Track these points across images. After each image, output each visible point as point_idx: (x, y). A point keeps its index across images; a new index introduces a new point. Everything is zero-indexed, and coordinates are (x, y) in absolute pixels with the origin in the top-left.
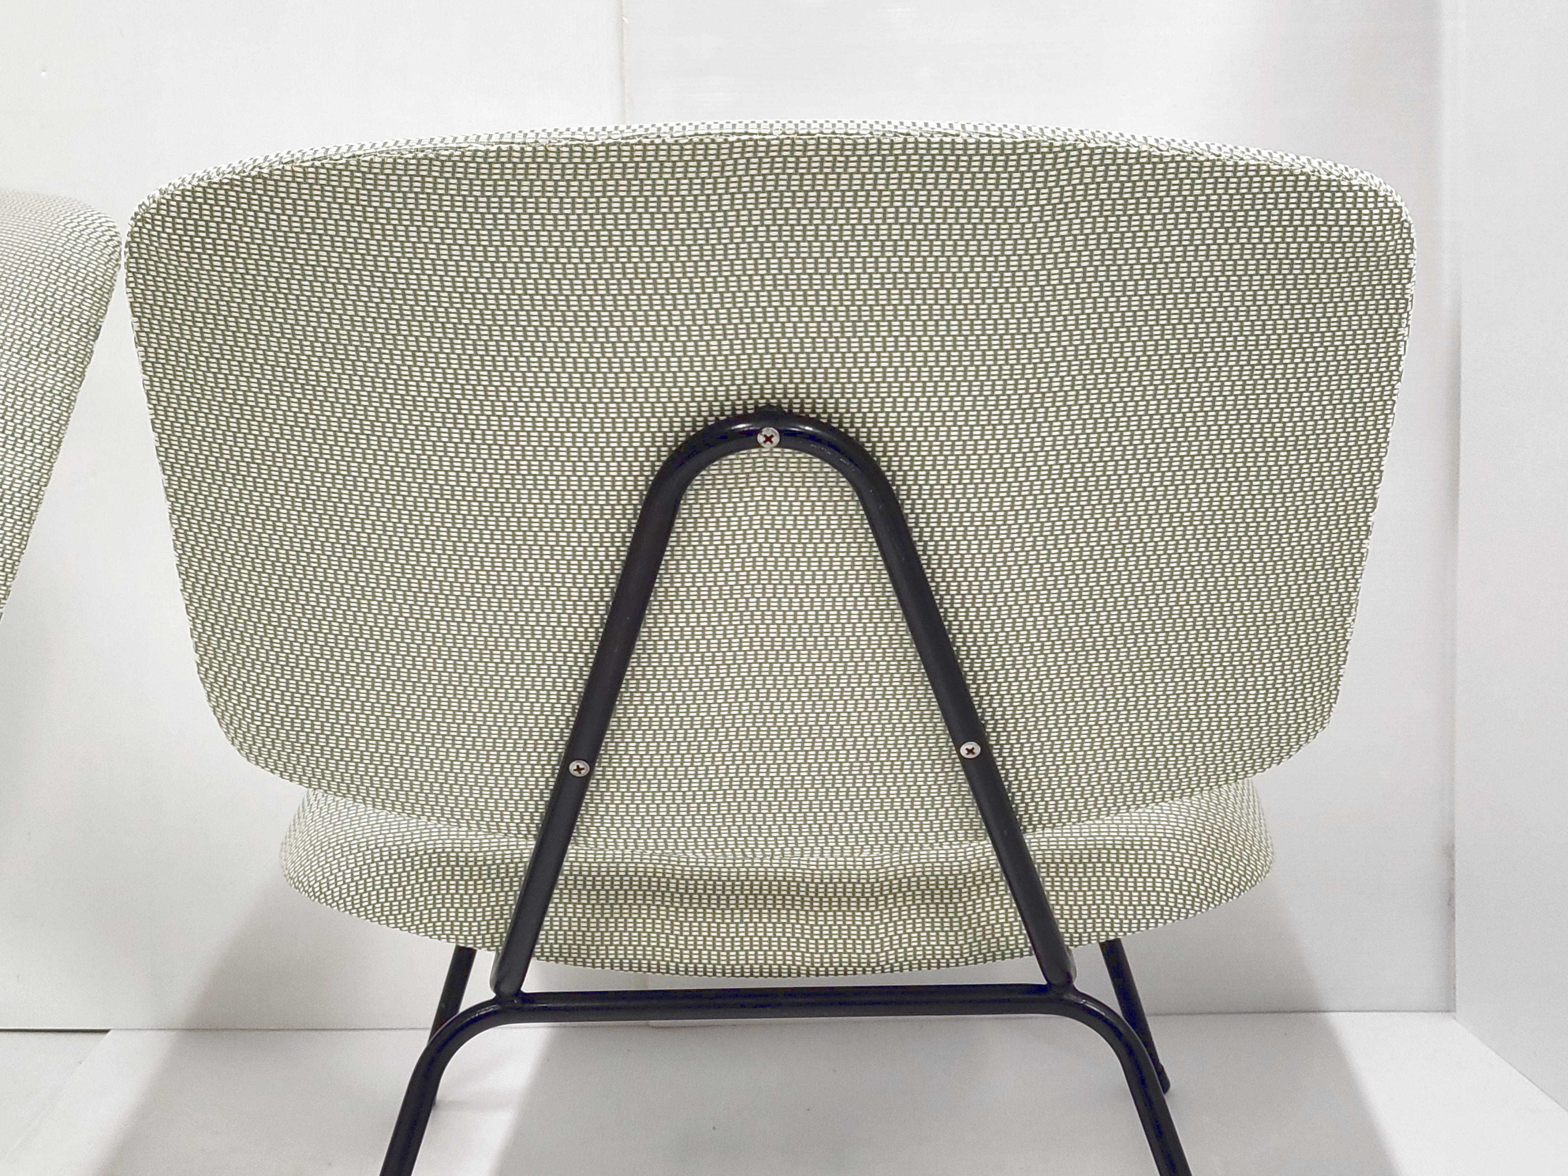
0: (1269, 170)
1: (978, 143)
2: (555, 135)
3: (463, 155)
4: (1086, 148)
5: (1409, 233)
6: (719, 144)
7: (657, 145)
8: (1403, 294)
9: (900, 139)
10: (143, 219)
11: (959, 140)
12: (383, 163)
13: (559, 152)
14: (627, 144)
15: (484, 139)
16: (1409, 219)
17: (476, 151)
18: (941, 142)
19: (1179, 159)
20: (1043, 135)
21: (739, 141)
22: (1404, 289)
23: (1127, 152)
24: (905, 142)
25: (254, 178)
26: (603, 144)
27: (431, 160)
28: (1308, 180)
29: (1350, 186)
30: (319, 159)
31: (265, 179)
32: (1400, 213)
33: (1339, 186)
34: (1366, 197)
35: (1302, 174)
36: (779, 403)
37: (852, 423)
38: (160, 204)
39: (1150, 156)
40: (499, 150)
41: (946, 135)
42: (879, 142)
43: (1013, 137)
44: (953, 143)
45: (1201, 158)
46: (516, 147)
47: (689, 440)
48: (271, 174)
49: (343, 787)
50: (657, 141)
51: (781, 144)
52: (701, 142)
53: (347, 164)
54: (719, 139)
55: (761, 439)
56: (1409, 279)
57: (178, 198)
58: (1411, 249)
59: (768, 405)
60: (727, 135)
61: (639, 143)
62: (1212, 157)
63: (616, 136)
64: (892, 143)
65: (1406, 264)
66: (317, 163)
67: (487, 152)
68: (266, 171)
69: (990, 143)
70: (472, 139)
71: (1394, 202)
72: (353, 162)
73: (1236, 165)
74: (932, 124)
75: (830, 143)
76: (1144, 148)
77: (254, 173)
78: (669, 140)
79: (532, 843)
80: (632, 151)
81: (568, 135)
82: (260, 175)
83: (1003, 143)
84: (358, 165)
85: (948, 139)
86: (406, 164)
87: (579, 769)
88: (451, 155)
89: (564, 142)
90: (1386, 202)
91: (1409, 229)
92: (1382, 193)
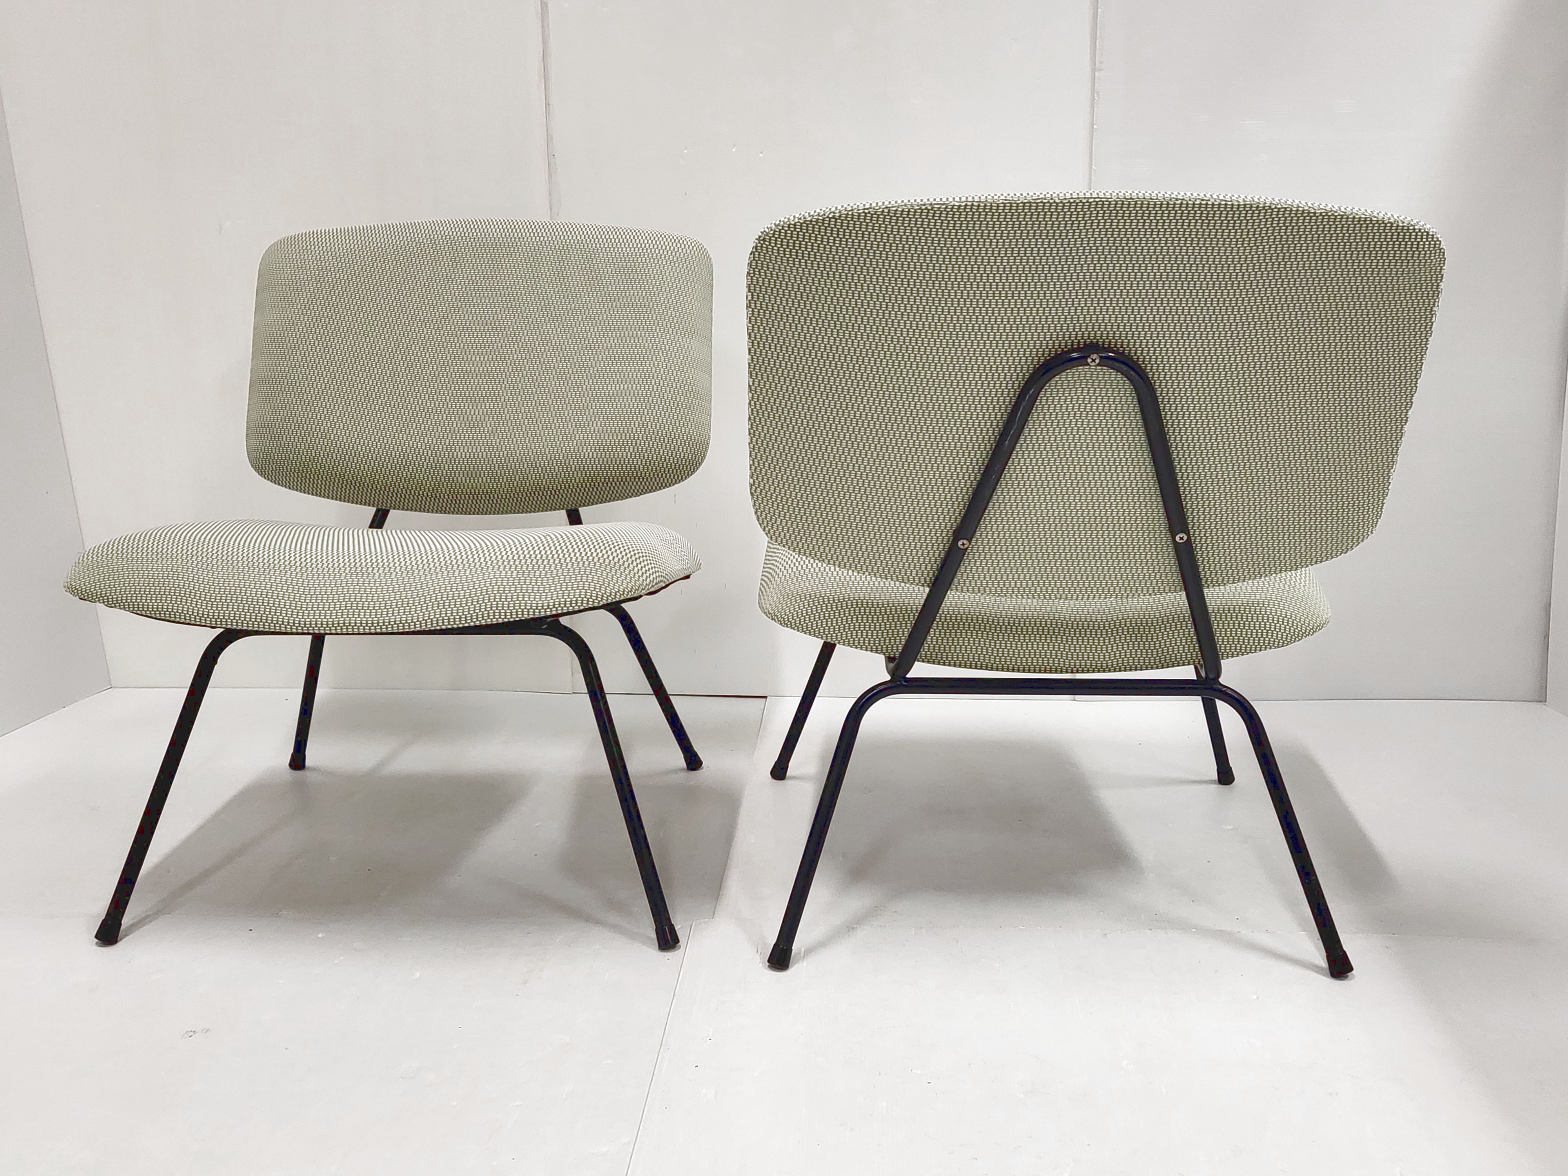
0: (1371, 220)
1: (1220, 204)
2: (996, 197)
3: (947, 207)
4: (1276, 208)
5: (1444, 255)
6: (1084, 203)
7: (1051, 203)
8: (1437, 288)
9: (1179, 202)
10: (764, 240)
11: (1210, 203)
12: (903, 211)
13: (998, 206)
14: (1035, 203)
15: (957, 199)
16: (1444, 247)
17: (954, 205)
18: (1200, 204)
19: (1324, 214)
20: (1253, 201)
21: (1094, 201)
22: (1438, 286)
23: (1297, 210)
24: (1182, 203)
25: (830, 218)
26: (1022, 203)
27: (929, 210)
28: (1391, 226)
29: (1414, 229)
30: (867, 209)
31: (836, 219)
32: (1440, 244)
33: (1408, 229)
34: (1422, 236)
35: (1389, 223)
36: (1097, 342)
37: (1136, 353)
38: (775, 231)
39: (1309, 212)
40: (966, 205)
41: (1203, 200)
42: (1168, 204)
43: (1238, 201)
44: (1207, 204)
45: (1336, 214)
46: (975, 204)
47: (1046, 362)
48: (840, 216)
49: (824, 555)
50: (1051, 201)
51: (1116, 204)
52: (1074, 202)
53: (883, 211)
54: (1084, 201)
55: (1089, 360)
56: (1441, 280)
57: (786, 229)
58: (1444, 264)
59: (1092, 342)
60: (1088, 198)
61: (1042, 202)
62: (1342, 213)
63: (1029, 198)
64: (1175, 204)
65: (1440, 272)
66: (866, 211)
67: (960, 206)
68: (837, 215)
69: (1226, 205)
70: (951, 199)
71: (1437, 238)
72: (886, 210)
73: (1354, 218)
74: (1195, 195)
75: (1142, 204)
76: (1306, 208)
77: (830, 216)
78: (1057, 201)
79: (927, 590)
80: (1037, 206)
81: (1002, 197)
82: (834, 217)
83: (1232, 205)
84: (889, 212)
85: (1204, 202)
86: (915, 212)
87: (963, 544)
88: (940, 208)
89: (1001, 201)
90: (1433, 238)
91: (1444, 253)
92: (1431, 233)
